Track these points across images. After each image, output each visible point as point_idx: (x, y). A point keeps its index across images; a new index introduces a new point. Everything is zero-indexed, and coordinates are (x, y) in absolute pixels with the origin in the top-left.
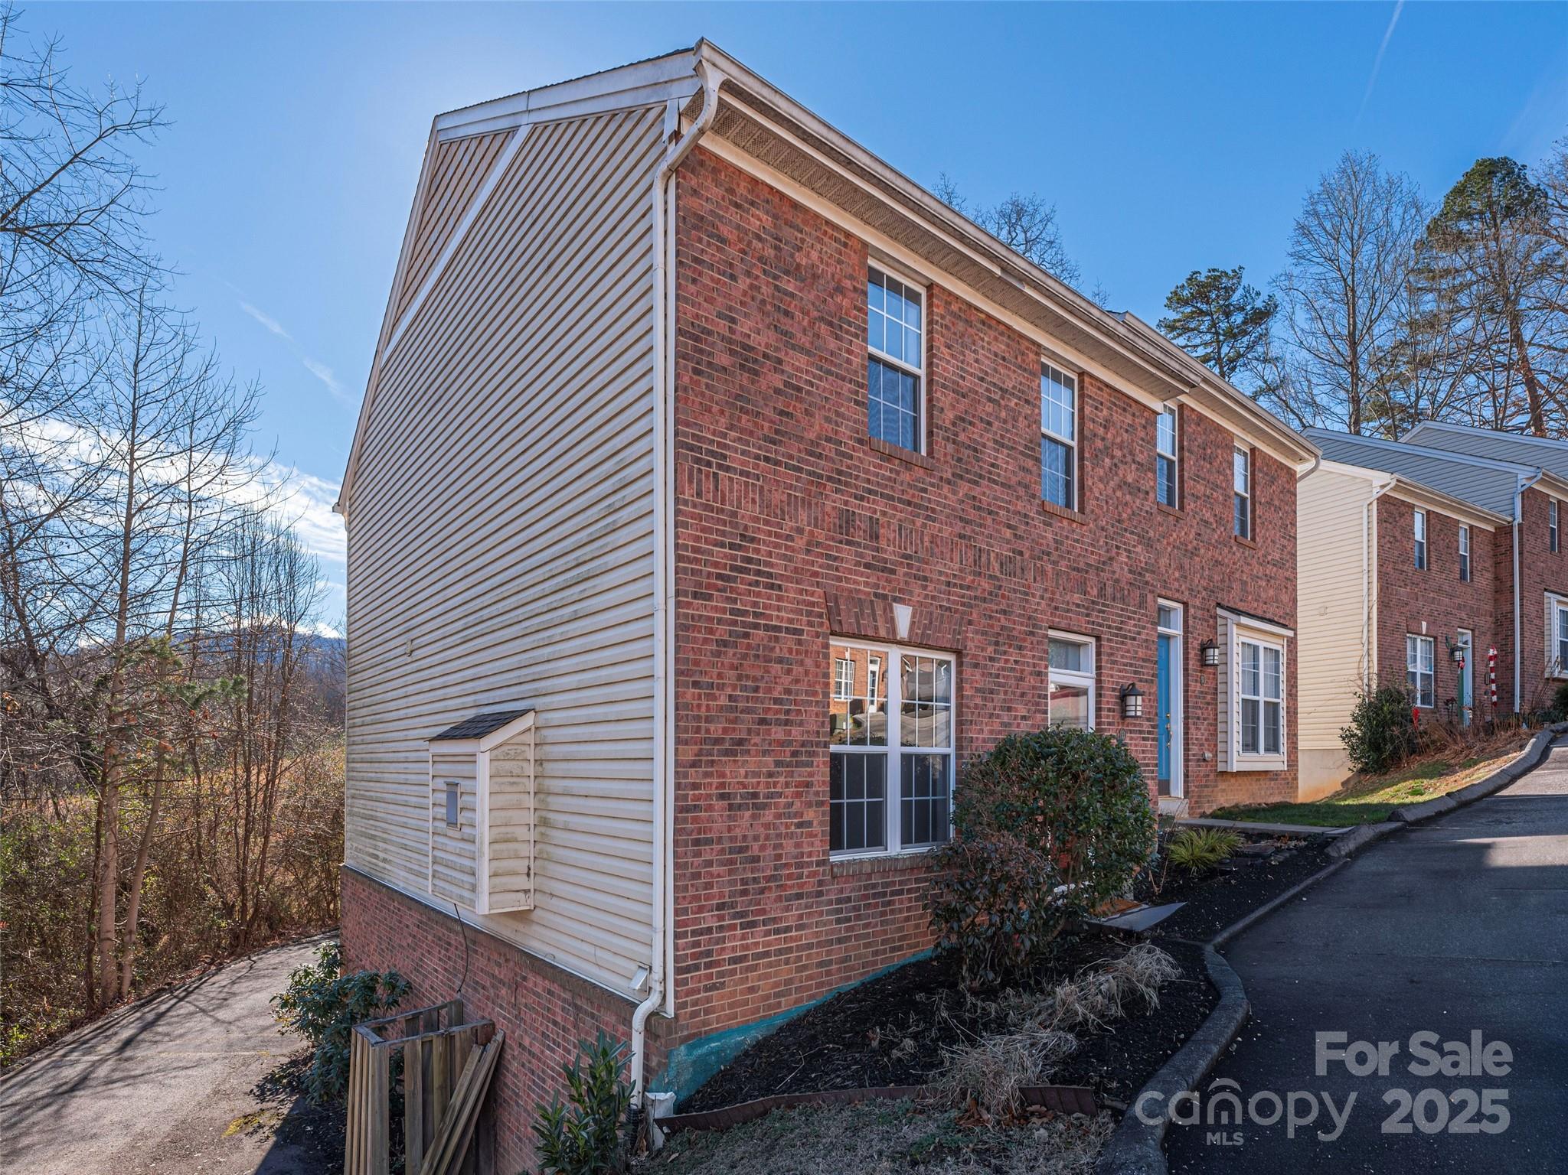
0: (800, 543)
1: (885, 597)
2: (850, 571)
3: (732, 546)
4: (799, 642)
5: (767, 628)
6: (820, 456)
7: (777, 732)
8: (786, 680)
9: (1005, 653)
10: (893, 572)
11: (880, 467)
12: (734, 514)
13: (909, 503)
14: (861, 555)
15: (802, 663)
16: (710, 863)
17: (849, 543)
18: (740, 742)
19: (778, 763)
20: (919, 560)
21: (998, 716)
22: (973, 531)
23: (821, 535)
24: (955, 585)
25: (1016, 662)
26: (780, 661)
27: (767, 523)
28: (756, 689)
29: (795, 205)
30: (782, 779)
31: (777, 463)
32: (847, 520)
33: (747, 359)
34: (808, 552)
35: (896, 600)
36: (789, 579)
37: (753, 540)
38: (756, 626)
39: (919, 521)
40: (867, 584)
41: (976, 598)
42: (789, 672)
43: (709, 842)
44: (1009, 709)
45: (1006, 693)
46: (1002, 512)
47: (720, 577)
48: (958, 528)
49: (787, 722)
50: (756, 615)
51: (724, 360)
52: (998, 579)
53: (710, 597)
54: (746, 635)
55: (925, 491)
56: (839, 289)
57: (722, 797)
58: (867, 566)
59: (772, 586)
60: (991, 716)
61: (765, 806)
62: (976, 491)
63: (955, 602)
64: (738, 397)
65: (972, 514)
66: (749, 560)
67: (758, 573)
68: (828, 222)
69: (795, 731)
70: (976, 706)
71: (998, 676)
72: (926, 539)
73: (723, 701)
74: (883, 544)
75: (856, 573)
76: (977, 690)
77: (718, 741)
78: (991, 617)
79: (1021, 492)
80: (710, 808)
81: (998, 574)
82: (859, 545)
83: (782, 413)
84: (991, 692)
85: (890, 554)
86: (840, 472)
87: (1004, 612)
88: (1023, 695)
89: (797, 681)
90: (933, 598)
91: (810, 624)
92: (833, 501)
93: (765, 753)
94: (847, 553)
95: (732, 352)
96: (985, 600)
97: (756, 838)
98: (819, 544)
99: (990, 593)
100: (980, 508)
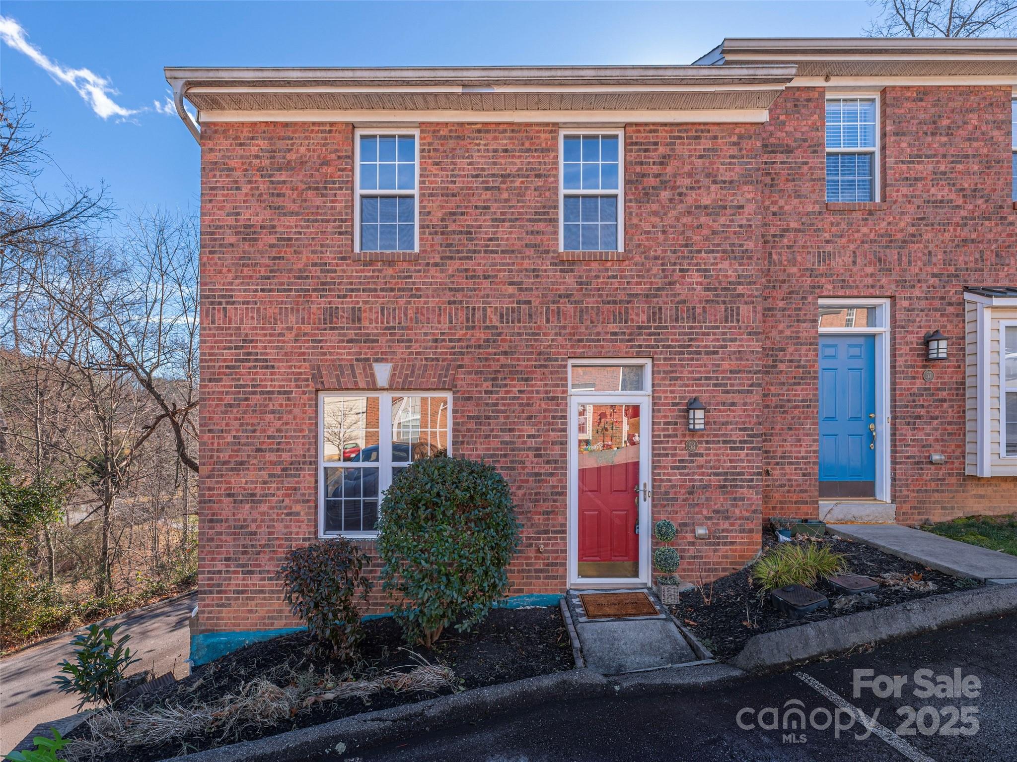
0: (290, 336)
1: (368, 360)
2: (333, 347)
3: (236, 348)
4: (289, 399)
5: (262, 393)
6: (307, 277)
7: (271, 457)
8: (278, 424)
9: (506, 386)
10: (377, 341)
11: (363, 271)
12: (239, 329)
13: (392, 290)
14: (344, 335)
15: (291, 412)
16: (221, 534)
17: (332, 329)
18: (242, 463)
19: (270, 476)
20: (402, 328)
21: (496, 437)
22: (466, 296)
23: (307, 328)
24: (444, 340)
25: (520, 392)
26: (273, 412)
27: (262, 329)
28: (254, 431)
29: (286, 125)
30: (274, 485)
31: (270, 290)
32: (331, 314)
33: (248, 233)
34: (296, 341)
35: (377, 360)
36: (279, 360)
37: (252, 341)
38: (254, 393)
39: (402, 301)
40: (349, 354)
41: (467, 347)
42: (280, 418)
43: (218, 521)
44: (511, 430)
45: (507, 417)
46: (501, 274)
47: (228, 367)
48: (448, 296)
49: (278, 450)
50: (254, 386)
51: (232, 239)
52: (497, 328)
53: (221, 380)
54: (247, 399)
55: (410, 277)
56: (325, 163)
57: (229, 495)
58: (348, 341)
59: (267, 367)
60: (487, 437)
61: (260, 502)
62: (468, 265)
63: (442, 353)
64: (241, 258)
65: (464, 283)
66: (249, 354)
67: (256, 360)
68: (314, 124)
69: (286, 456)
70: (469, 430)
71: (496, 405)
72: (410, 311)
73: (230, 439)
74: (365, 323)
75: (339, 348)
76: (469, 417)
77: (225, 463)
78: (486, 360)
79: (530, 252)
80: (220, 501)
81: (498, 324)
82: (342, 328)
83: (275, 258)
84: (488, 418)
85: (371, 328)
86: (323, 284)
87: (506, 353)
88: (530, 418)
89: (287, 424)
90: (417, 353)
91: (297, 386)
92: (318, 304)
93: (260, 469)
94: (332, 337)
95: (237, 233)
96: (479, 347)
97: (255, 521)
98: (305, 334)
99: (488, 340)
100: (473, 277)
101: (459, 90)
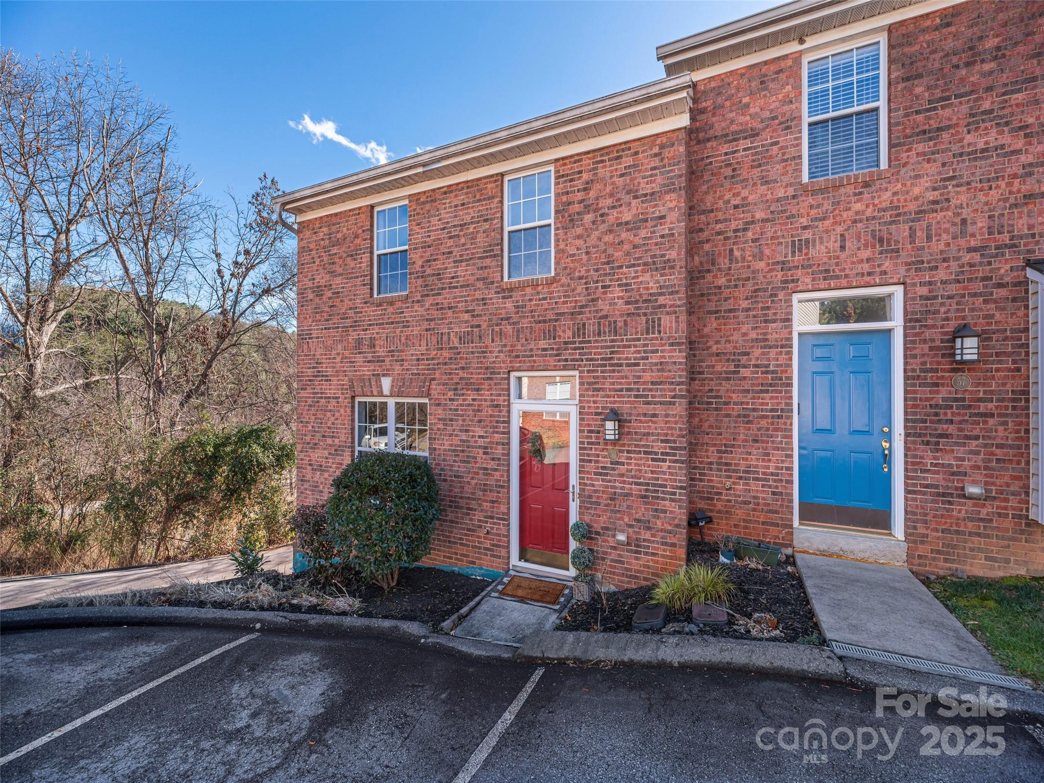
0: (338, 359)
1: (378, 375)
2: (360, 366)
3: (313, 368)
4: (338, 402)
5: (325, 398)
6: (347, 318)
7: (329, 441)
8: (333, 419)
9: (463, 395)
10: (384, 361)
11: (376, 311)
12: (314, 355)
13: (392, 323)
14: (366, 357)
15: (339, 411)
16: (306, 489)
17: (360, 353)
18: (316, 444)
19: (330, 454)
20: (398, 351)
21: (457, 435)
22: (436, 324)
23: (347, 353)
24: (423, 359)
25: (473, 400)
26: (330, 411)
27: (325, 355)
28: (321, 423)
29: (336, 214)
30: (331, 461)
31: (329, 328)
32: (359, 342)
33: (318, 291)
34: (342, 362)
35: (384, 375)
36: (333, 376)
37: (320, 363)
38: (321, 398)
39: (398, 331)
40: (369, 370)
41: (438, 364)
42: (334, 415)
43: (306, 481)
44: (467, 431)
45: (464, 420)
46: (460, 305)
47: (310, 380)
48: (425, 325)
49: (333, 437)
50: (322, 393)
51: (311, 296)
52: (457, 348)
53: (305, 389)
54: (318, 402)
55: (402, 312)
56: (357, 237)
57: (310, 465)
58: (369, 362)
59: (327, 381)
60: (451, 435)
61: (324, 471)
62: (439, 299)
63: (422, 369)
64: (316, 308)
65: (436, 314)
66: (319, 372)
67: (323, 376)
68: (350, 210)
69: (337, 441)
70: (439, 429)
71: (456, 410)
72: (403, 338)
73: (310, 428)
74: (377, 349)
75: (363, 366)
76: (439, 419)
77: (309, 443)
78: (450, 374)
79: (480, 284)
80: (306, 469)
81: (458, 345)
82: (365, 352)
83: (331, 306)
84: (451, 420)
85: (381, 352)
86: (355, 322)
87: (463, 368)
88: (480, 421)
89: (337, 419)
90: (407, 370)
91: (342, 394)
92: (353, 335)
93: (325, 449)
94: (359, 358)
95: (314, 292)
96: (445, 364)
97: (322, 483)
98: (346, 358)
99: (451, 359)
100: (442, 309)
101: (420, 170)
